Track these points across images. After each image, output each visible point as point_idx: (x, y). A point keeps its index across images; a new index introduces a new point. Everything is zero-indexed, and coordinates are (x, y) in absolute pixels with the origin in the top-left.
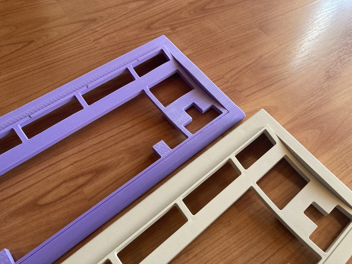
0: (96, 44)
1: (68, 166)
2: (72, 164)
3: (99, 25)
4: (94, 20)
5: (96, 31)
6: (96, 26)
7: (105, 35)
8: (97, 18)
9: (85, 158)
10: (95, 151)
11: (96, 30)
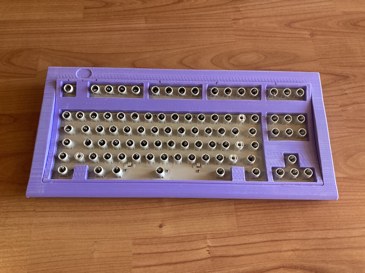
0: (342, 111)
1: (289, 251)
2: (293, 250)
3: (350, 86)
4: (345, 77)
5: (346, 94)
6: (346, 86)
7: (354, 103)
8: (350, 76)
9: (307, 250)
10: (318, 247)
11: (346, 92)
